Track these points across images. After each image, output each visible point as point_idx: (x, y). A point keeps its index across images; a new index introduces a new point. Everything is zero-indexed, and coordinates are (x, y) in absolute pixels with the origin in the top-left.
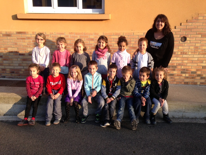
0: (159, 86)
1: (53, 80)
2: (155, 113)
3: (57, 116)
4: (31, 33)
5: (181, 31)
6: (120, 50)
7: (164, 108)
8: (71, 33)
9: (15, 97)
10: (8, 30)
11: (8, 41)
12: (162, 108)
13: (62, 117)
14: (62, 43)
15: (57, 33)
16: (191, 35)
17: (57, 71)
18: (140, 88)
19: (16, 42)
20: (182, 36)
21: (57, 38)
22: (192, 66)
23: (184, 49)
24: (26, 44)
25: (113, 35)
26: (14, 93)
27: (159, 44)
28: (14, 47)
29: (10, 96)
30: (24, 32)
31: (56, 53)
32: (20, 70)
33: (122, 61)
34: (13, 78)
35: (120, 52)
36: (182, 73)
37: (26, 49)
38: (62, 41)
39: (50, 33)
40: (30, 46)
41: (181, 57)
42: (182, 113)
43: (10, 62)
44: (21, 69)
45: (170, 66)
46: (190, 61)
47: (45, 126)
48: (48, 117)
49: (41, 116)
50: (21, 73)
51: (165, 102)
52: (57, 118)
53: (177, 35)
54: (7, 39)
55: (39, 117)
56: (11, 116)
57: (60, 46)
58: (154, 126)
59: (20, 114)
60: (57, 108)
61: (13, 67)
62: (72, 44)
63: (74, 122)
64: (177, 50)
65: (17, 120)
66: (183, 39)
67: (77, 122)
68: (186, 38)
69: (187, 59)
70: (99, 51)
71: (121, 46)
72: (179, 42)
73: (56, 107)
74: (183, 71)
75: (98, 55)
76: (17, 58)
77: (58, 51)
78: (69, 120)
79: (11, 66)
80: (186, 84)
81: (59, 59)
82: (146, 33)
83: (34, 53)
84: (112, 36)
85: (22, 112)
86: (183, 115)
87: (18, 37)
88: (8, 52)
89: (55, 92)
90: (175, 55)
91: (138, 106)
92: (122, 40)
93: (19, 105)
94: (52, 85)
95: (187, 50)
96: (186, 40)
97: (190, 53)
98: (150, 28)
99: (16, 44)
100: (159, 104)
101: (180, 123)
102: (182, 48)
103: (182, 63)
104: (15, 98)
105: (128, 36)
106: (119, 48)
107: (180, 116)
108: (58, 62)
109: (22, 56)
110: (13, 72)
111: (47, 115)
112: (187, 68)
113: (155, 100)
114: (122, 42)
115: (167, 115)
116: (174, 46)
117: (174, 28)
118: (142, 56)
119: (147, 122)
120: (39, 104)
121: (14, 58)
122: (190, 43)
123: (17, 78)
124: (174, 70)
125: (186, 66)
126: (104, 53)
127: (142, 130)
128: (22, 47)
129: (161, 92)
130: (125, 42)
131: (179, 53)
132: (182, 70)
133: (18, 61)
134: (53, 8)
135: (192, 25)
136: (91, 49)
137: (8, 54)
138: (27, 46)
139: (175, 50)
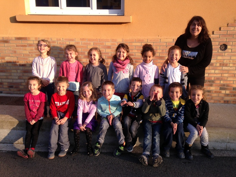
0: (196, 108)
1: (59, 99)
2: (191, 144)
3: (63, 146)
4: (34, 39)
5: (220, 37)
6: (145, 61)
7: (203, 138)
8: (82, 39)
9: (10, 120)
10: (5, 36)
11: (6, 48)
12: (200, 138)
13: (69, 147)
14: (71, 52)
15: (65, 39)
16: (233, 42)
17: (63, 88)
18: (171, 110)
19: (15, 50)
20: (222, 44)
21: (66, 45)
22: (234, 81)
23: (224, 60)
24: (27, 52)
25: (135, 42)
26: (9, 116)
27: (194, 54)
28: (13, 56)
29: (4, 119)
30: (25, 38)
31: (64, 65)
32: (20, 84)
33: (147, 76)
34: (11, 94)
35: (145, 64)
36: (221, 89)
37: (27, 59)
38: (71, 48)
39: (57, 39)
40: (32, 55)
41: (221, 70)
42: (226, 144)
43: (8, 75)
44: (21, 82)
45: (207, 81)
46: (231, 74)
47: (47, 160)
48: (52, 148)
49: (43, 145)
50: (21, 87)
51: (205, 131)
52: (63, 149)
53: (215, 42)
54: (5, 46)
55: (40, 145)
56: (5, 145)
57: (69, 55)
58: (190, 162)
59: (17, 142)
60: (63, 137)
61: (12, 80)
62: (84, 53)
63: (85, 153)
64: (216, 60)
65: (13, 151)
66: (223, 48)
67: (89, 155)
68: (227, 45)
69: (228, 72)
70: (118, 62)
71: (146, 57)
72: (218, 51)
73: (62, 135)
74: (223, 87)
75: (116, 67)
76: (17, 70)
77: (67, 62)
78: (79, 151)
79: (9, 79)
80: (226, 102)
81: (67, 72)
82: (175, 39)
83: (35, 64)
84: (133, 43)
85: (20, 139)
86: (228, 146)
87: (17, 44)
88: (5, 62)
89: (61, 115)
90: (212, 67)
91: (168, 135)
92: (147, 48)
93: (15, 131)
94: (58, 105)
95: (228, 60)
96: (227, 49)
97: (231, 65)
98: (182, 34)
99: (15, 52)
100: (196, 132)
101: (223, 157)
102: (221, 59)
103: (221, 77)
104: (10, 122)
105: (154, 42)
106: (144, 59)
107: (223, 147)
108: (67, 76)
109: (23, 67)
110: (12, 87)
111: (51, 145)
112: (228, 83)
113: (191, 127)
114: (148, 51)
115: (207, 147)
116: (213, 55)
117: (212, 34)
118: (174, 69)
119: (181, 156)
120: (40, 129)
121: (13, 69)
122: (232, 52)
123: (17, 94)
124: (211, 85)
125: (226, 80)
126: (124, 65)
127: (175, 167)
128: (23, 56)
129: (198, 117)
130: (151, 52)
131: (218, 65)
132: (222, 85)
133: (17, 73)
134: (61, 8)
135: (234, 30)
136: (107, 59)
137: (6, 65)
138: (29, 55)
139: (213, 61)
